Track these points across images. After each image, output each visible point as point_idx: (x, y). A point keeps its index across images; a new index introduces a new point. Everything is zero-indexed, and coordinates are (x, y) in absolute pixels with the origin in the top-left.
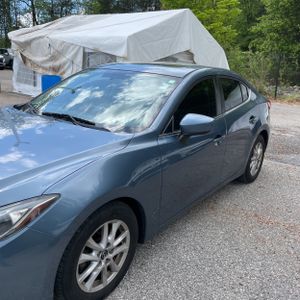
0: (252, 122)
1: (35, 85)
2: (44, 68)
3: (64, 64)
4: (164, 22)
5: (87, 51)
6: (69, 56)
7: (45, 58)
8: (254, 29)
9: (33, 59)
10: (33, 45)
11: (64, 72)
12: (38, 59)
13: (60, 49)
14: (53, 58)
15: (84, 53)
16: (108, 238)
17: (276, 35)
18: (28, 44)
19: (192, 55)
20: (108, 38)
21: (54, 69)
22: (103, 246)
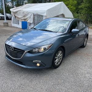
0: (85, 32)
1: (18, 24)
2: (21, 19)
3: (28, 18)
4: (56, 6)
5: (34, 14)
6: (29, 16)
7: (22, 16)
8: (80, 7)
9: (18, 17)
10: (18, 12)
11: (27, 20)
12: (20, 17)
13: (26, 14)
14: (24, 16)
15: (34, 15)
16: (59, 54)
17: (87, 9)
18: (16, 12)
19: (64, 15)
20: (40, 11)
21: (24, 19)
22: (58, 56)
